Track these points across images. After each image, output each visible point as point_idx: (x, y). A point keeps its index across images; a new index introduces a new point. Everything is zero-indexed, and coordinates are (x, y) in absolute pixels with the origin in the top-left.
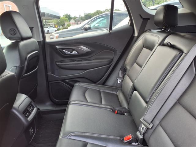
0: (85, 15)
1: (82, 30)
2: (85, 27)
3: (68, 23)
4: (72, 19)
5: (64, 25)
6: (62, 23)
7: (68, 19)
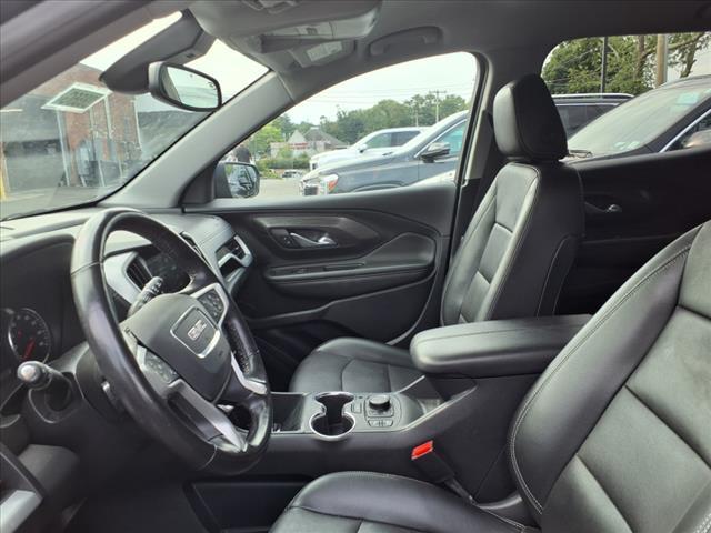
0: (340, 117)
1: (415, 159)
2: (426, 150)
3: (282, 145)
4: (296, 131)
5: (268, 150)
6: (261, 146)
7: (283, 131)
